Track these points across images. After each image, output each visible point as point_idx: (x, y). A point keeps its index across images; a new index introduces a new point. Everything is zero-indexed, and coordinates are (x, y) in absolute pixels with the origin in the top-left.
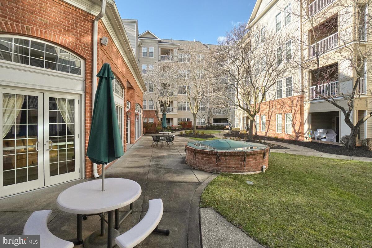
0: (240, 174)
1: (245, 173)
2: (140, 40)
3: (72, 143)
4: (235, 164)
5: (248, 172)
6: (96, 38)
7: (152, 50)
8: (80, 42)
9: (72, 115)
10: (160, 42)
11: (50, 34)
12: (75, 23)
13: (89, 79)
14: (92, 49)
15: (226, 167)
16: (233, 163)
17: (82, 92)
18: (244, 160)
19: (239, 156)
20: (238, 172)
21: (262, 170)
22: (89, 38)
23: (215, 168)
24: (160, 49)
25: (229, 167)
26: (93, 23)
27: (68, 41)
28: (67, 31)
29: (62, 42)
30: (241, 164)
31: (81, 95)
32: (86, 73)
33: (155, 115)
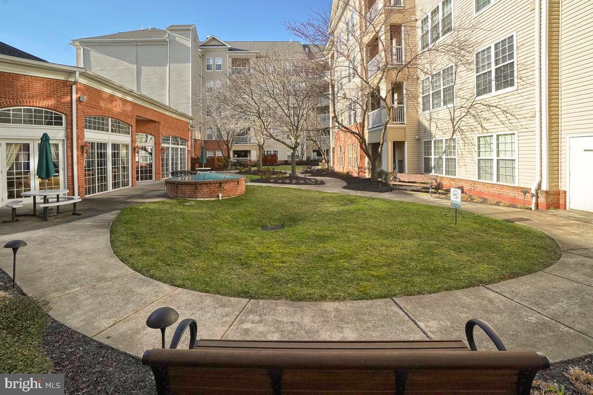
0: (194, 199)
1: (198, 199)
2: (201, 50)
3: (58, 174)
4: (189, 191)
5: (200, 198)
6: (74, 97)
7: (219, 61)
8: (61, 103)
9: (57, 155)
10: (231, 50)
11: (36, 102)
12: (56, 90)
13: (69, 128)
14: (72, 106)
15: (182, 193)
16: (188, 190)
17: (64, 138)
18: (197, 189)
19: (192, 184)
20: (192, 198)
21: (218, 197)
22: (69, 98)
23: (175, 194)
24: (230, 59)
25: (185, 194)
26: (71, 87)
27: (50, 104)
28: (49, 97)
29: (45, 106)
30: (194, 192)
31: (64, 140)
32: (67, 124)
33: (225, 146)
